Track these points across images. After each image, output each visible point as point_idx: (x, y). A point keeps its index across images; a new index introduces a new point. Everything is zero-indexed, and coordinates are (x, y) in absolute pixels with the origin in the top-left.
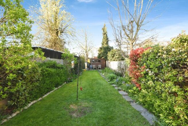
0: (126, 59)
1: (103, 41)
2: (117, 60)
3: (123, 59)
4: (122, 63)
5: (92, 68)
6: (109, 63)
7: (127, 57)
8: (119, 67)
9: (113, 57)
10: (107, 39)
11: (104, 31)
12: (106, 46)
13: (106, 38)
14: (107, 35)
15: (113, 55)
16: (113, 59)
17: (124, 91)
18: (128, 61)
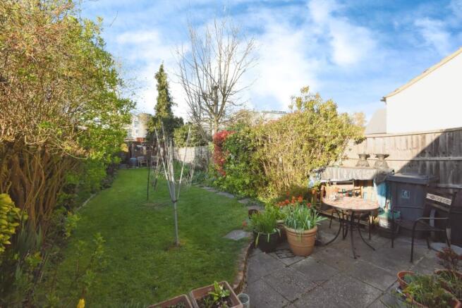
0: (209, 143)
1: (158, 104)
2: (193, 146)
3: (203, 144)
4: (203, 150)
5: (137, 164)
6: (177, 151)
7: (210, 139)
8: (197, 157)
9: (185, 139)
10: (169, 99)
11: (160, 81)
12: (167, 114)
13: (166, 99)
14: (167, 91)
15: (184, 136)
16: (186, 143)
17: (208, 186)
18: (211, 146)
